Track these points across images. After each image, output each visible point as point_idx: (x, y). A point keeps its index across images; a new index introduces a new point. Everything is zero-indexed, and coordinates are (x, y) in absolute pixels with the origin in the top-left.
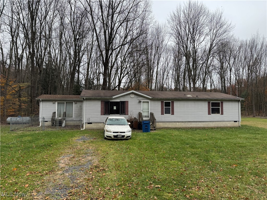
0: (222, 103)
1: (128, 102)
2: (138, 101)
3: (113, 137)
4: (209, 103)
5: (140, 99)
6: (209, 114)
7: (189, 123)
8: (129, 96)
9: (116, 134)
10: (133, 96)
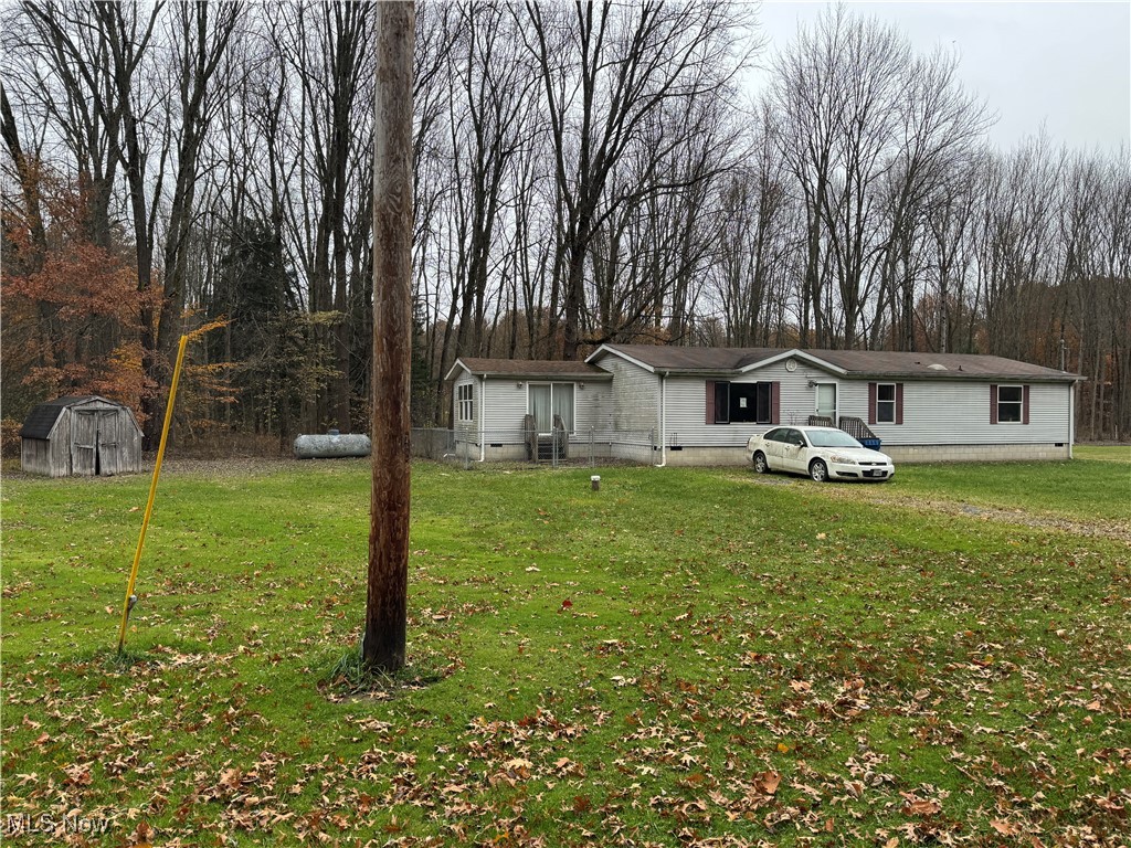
0: (1027, 389)
1: (778, 383)
2: (806, 382)
3: (861, 476)
4: (993, 388)
5: (813, 375)
6: (993, 421)
7: (941, 450)
8: (781, 368)
9: (868, 468)
10: (792, 366)
